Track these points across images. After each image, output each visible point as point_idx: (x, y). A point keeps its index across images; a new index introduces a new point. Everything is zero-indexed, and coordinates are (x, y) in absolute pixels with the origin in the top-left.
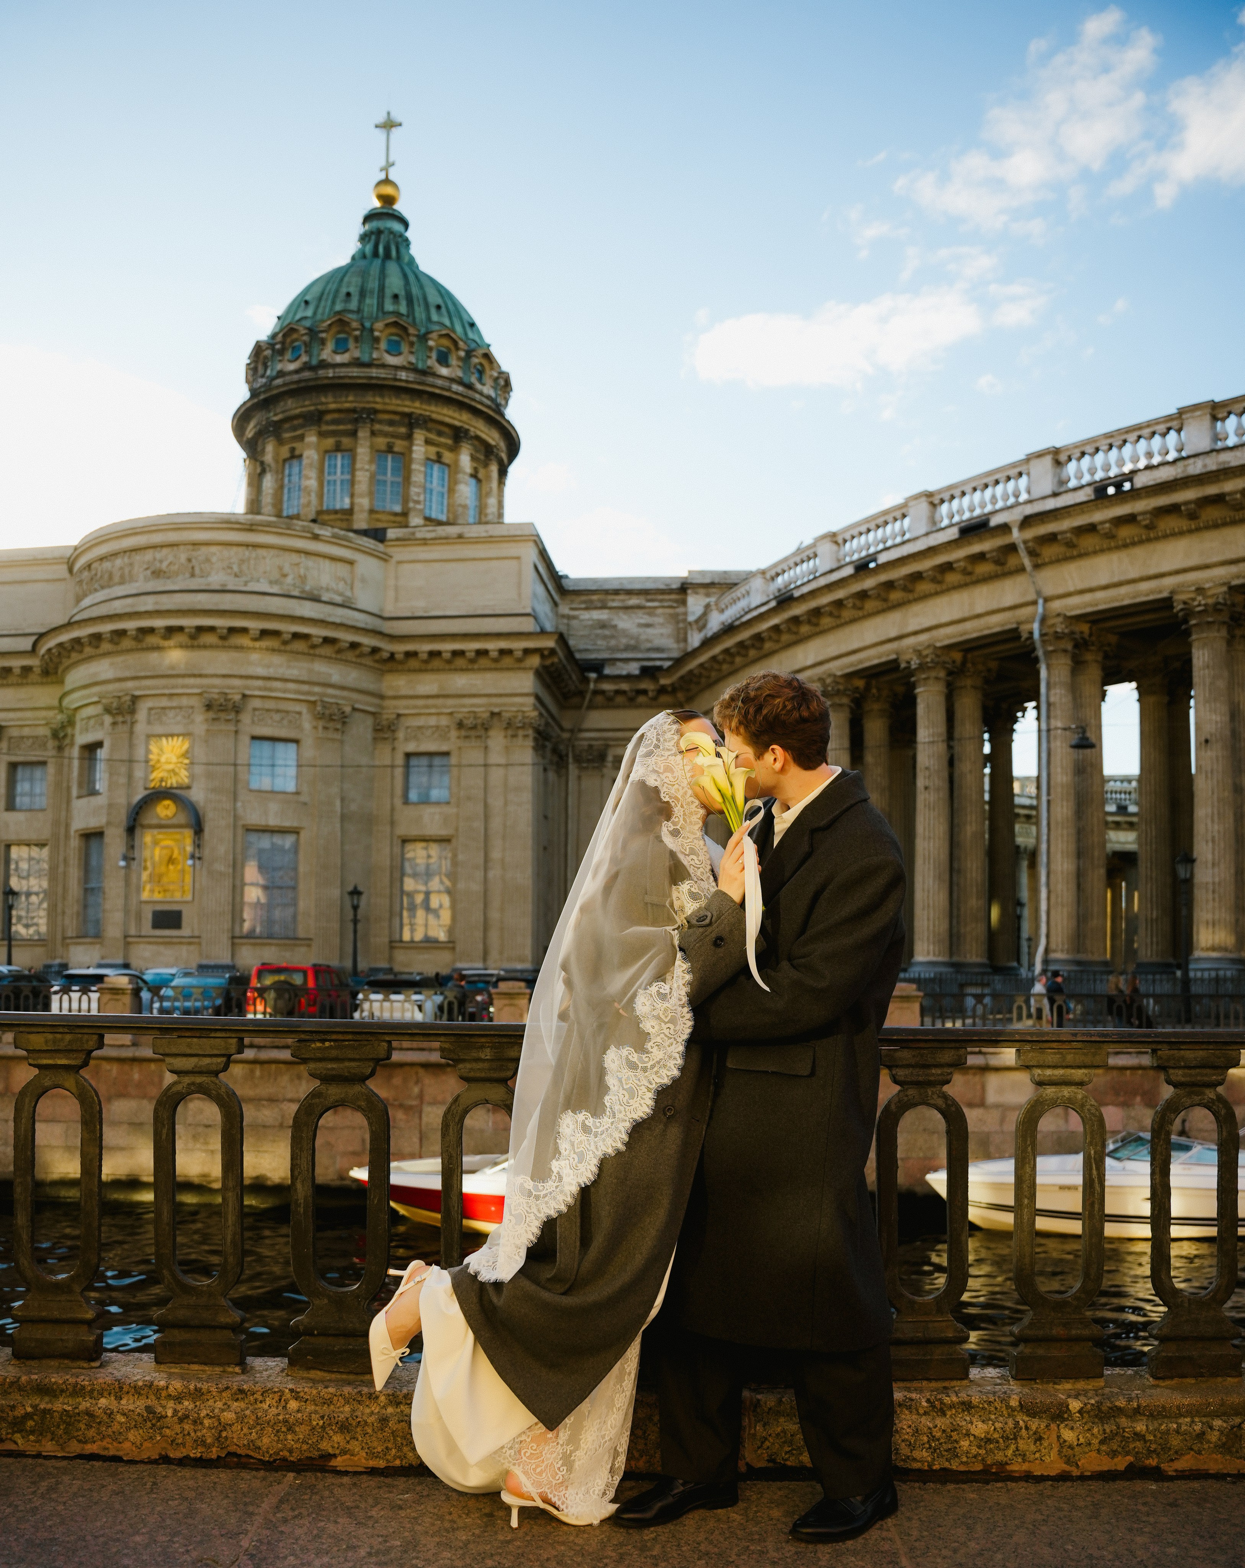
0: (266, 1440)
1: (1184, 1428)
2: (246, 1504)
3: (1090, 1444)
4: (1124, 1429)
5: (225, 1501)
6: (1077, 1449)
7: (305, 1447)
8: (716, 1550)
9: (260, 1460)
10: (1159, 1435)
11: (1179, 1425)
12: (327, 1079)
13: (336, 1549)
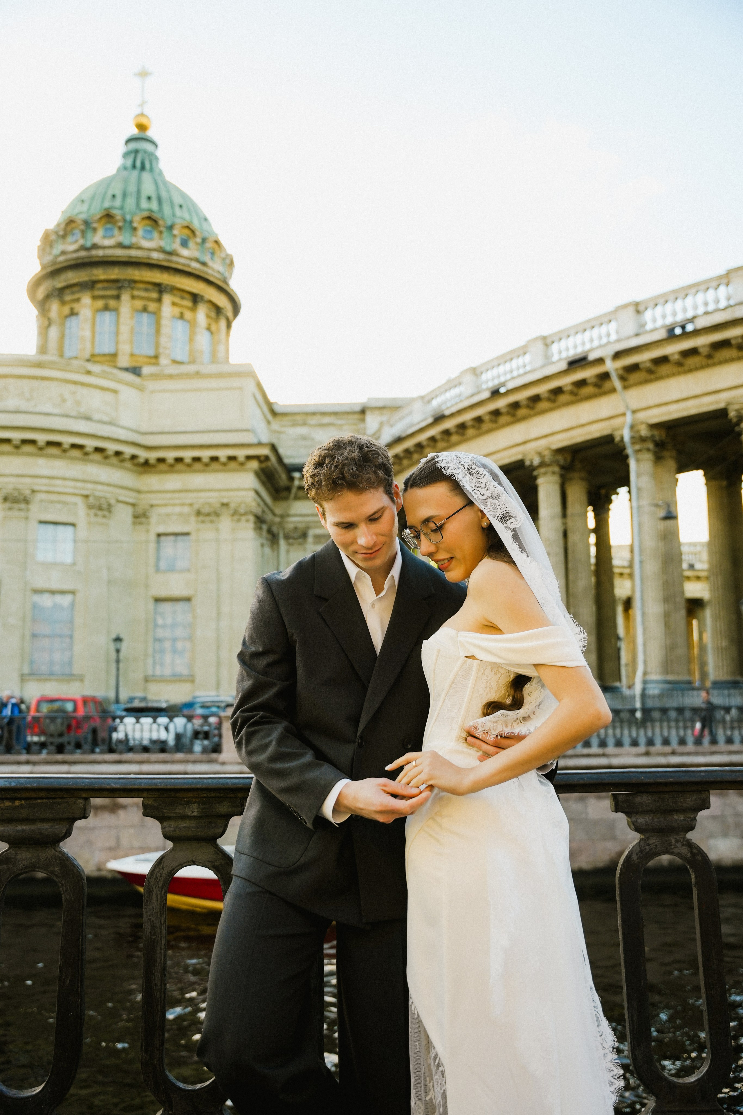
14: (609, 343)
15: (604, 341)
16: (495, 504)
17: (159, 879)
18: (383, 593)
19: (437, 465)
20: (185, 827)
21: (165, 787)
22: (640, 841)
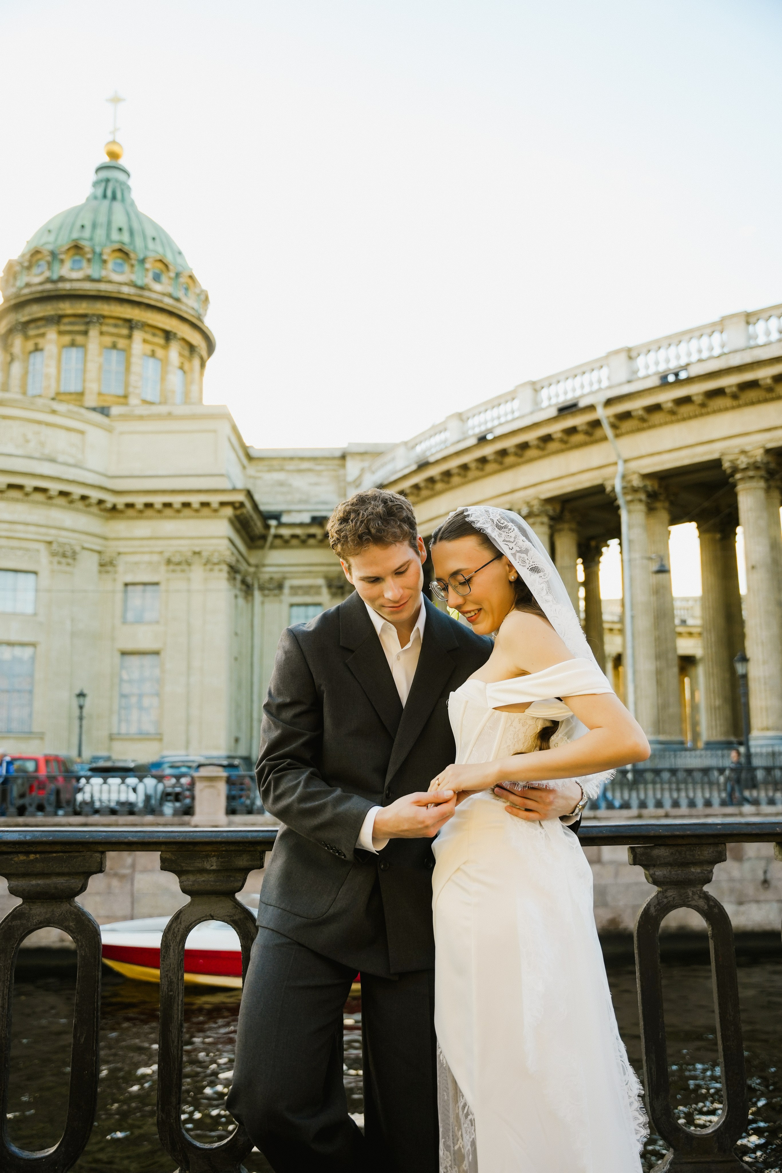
14: (600, 389)
15: (595, 387)
16: (523, 558)
17: (177, 935)
18: (409, 646)
19: (466, 519)
20: (204, 881)
21: (184, 840)
22: (658, 893)
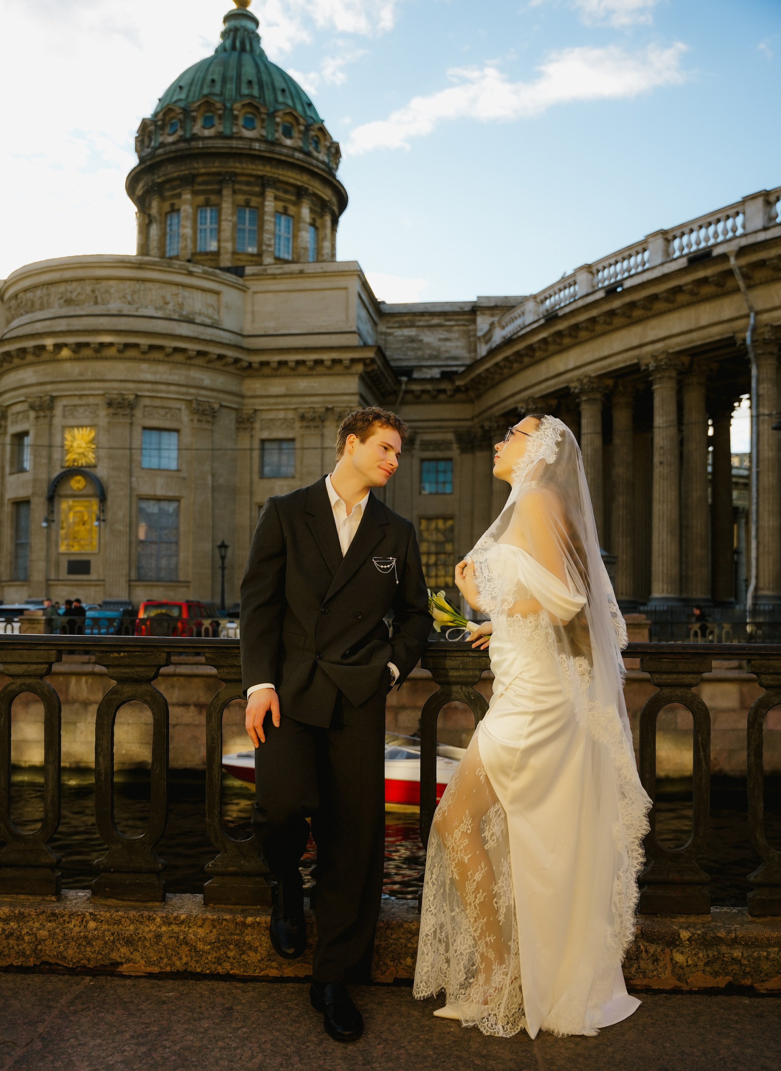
0: (70, 952)
1: (772, 955)
2: (49, 1000)
3: (697, 966)
4: (723, 954)
5: (33, 998)
6: (686, 969)
7: (99, 957)
8: (393, 1038)
9: (66, 967)
10: (752, 961)
11: (769, 954)
12: (122, 680)
13: (108, 1033)
15: (730, 235)
